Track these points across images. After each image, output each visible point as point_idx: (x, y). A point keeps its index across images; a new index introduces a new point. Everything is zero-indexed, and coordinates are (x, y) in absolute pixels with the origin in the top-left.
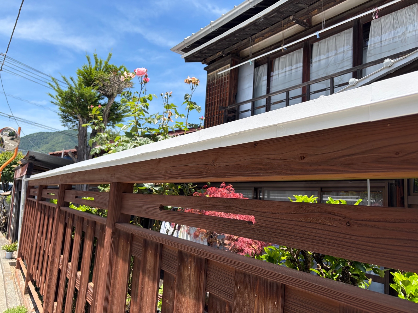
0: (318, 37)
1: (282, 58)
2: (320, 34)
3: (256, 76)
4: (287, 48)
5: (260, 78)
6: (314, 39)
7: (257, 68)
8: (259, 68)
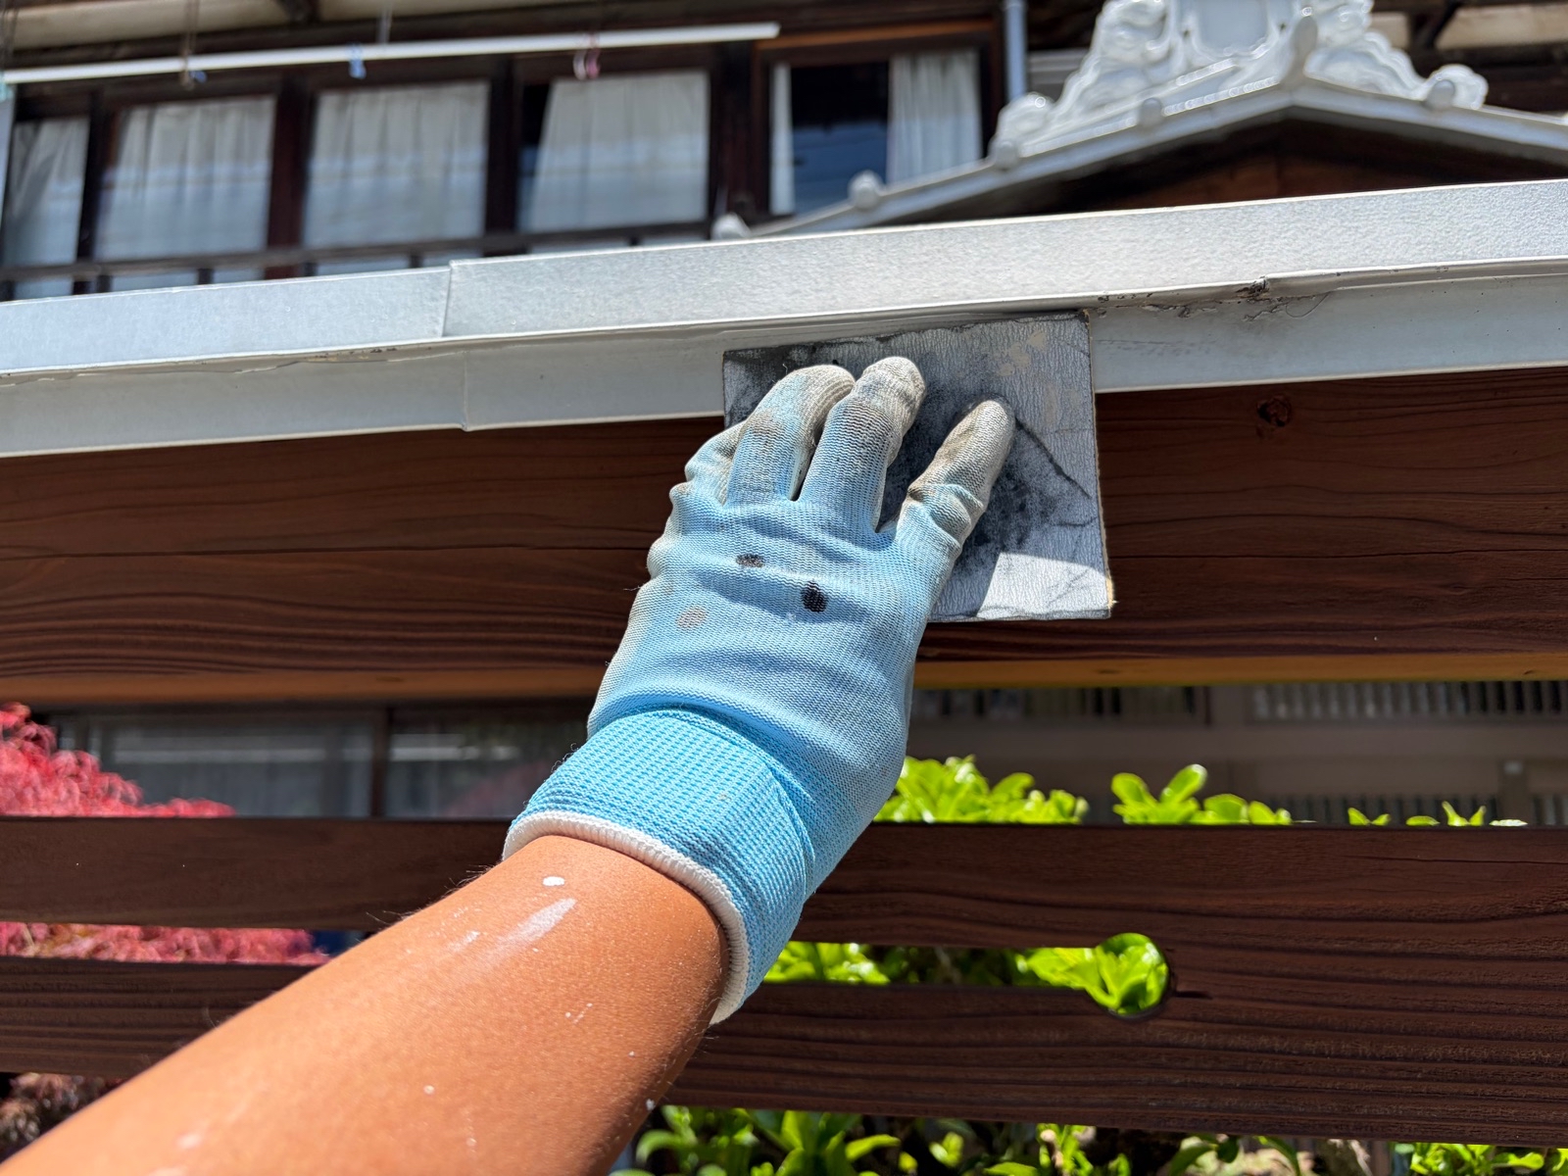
0: (358, 72)
1: (168, 116)
2: (367, 64)
3: (16, 165)
4: (210, 74)
5: (40, 182)
6: (337, 77)
7: (28, 128)
8: (37, 131)
